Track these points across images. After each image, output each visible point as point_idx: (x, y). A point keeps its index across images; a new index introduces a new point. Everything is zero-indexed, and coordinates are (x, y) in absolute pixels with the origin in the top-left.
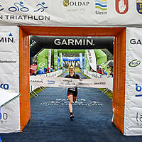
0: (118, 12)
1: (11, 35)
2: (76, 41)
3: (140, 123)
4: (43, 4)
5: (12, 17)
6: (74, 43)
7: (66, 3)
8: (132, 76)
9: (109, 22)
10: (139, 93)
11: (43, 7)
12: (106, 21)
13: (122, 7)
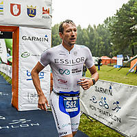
0: (13, 14)
10: (29, 78)
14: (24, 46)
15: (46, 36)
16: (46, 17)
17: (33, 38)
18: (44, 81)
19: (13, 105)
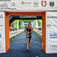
1: (1, 15)
4: (14, 3)
5: (2, 9)
7: (23, 3)
8: (48, 30)
11: (14, 5)
12: (38, 10)
13: (44, 4)
14: (48, 21)
17: (53, 17)
19: (42, 50)
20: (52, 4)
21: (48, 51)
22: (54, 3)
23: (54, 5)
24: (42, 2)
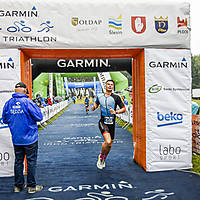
0: (135, 31)
1: (10, 60)
2: (86, 61)
3: (164, 156)
4: (48, 22)
5: (12, 39)
6: (84, 64)
7: (75, 22)
9: (125, 43)
10: (161, 123)
11: (48, 26)
12: (121, 43)
13: (139, 26)
14: (151, 76)
15: (184, 60)
16: (183, 32)
18: (183, 127)
19: (135, 161)
20: (161, 26)
21: (153, 164)
22: (167, 22)
23: (166, 28)
24: (134, 19)
